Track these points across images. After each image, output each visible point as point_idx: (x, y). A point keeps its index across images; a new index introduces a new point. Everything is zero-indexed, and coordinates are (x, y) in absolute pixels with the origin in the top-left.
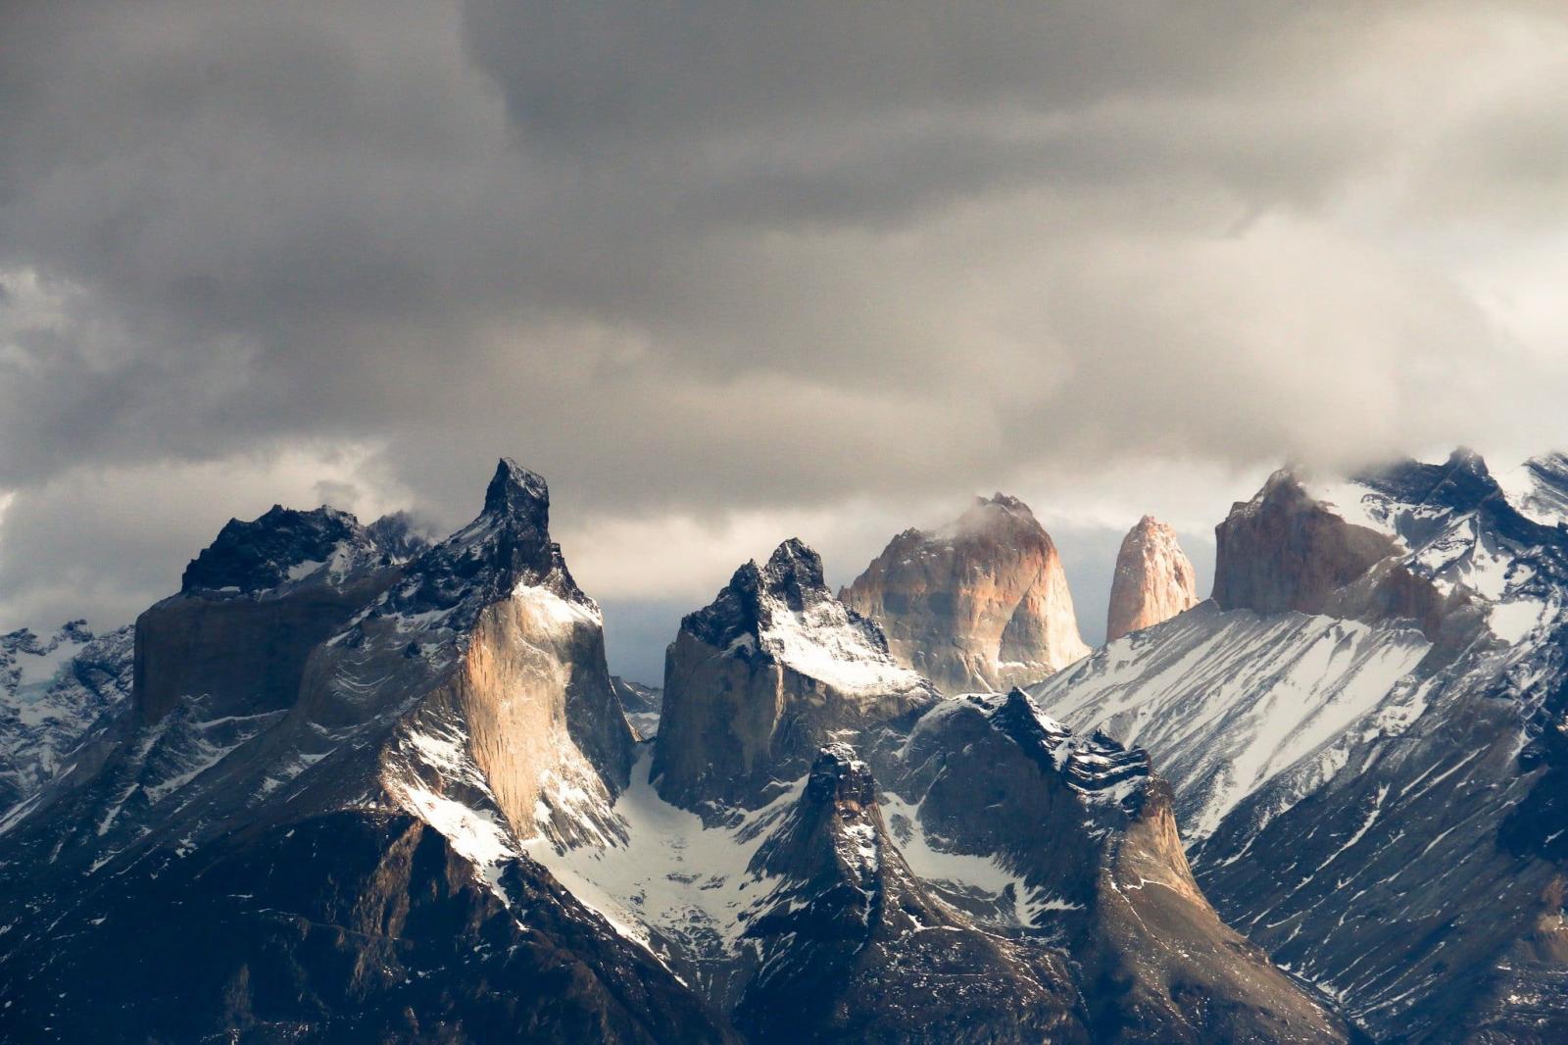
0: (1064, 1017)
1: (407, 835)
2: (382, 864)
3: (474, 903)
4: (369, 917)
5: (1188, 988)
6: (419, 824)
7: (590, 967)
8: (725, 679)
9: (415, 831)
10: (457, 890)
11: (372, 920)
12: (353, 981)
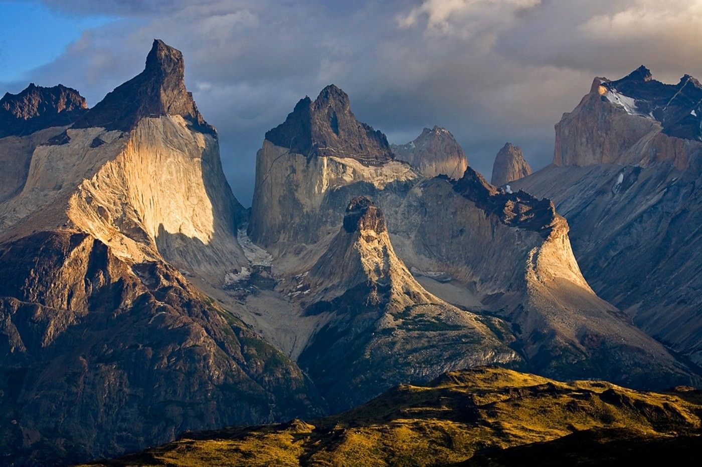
0: (513, 355)
1: (82, 245)
2: (66, 263)
3: (127, 288)
4: (58, 298)
5: (590, 337)
6: (91, 238)
7: (202, 327)
8: (292, 166)
9: (88, 243)
10: (116, 280)
11: (60, 299)
12: (47, 339)
